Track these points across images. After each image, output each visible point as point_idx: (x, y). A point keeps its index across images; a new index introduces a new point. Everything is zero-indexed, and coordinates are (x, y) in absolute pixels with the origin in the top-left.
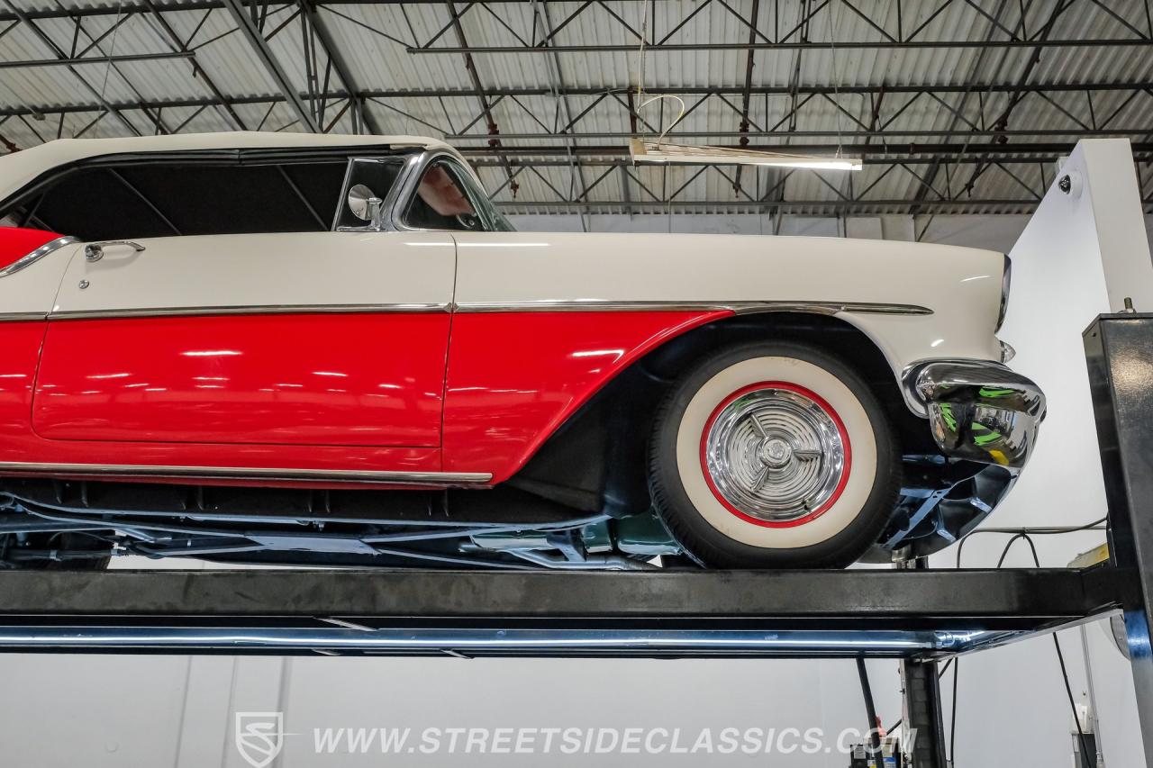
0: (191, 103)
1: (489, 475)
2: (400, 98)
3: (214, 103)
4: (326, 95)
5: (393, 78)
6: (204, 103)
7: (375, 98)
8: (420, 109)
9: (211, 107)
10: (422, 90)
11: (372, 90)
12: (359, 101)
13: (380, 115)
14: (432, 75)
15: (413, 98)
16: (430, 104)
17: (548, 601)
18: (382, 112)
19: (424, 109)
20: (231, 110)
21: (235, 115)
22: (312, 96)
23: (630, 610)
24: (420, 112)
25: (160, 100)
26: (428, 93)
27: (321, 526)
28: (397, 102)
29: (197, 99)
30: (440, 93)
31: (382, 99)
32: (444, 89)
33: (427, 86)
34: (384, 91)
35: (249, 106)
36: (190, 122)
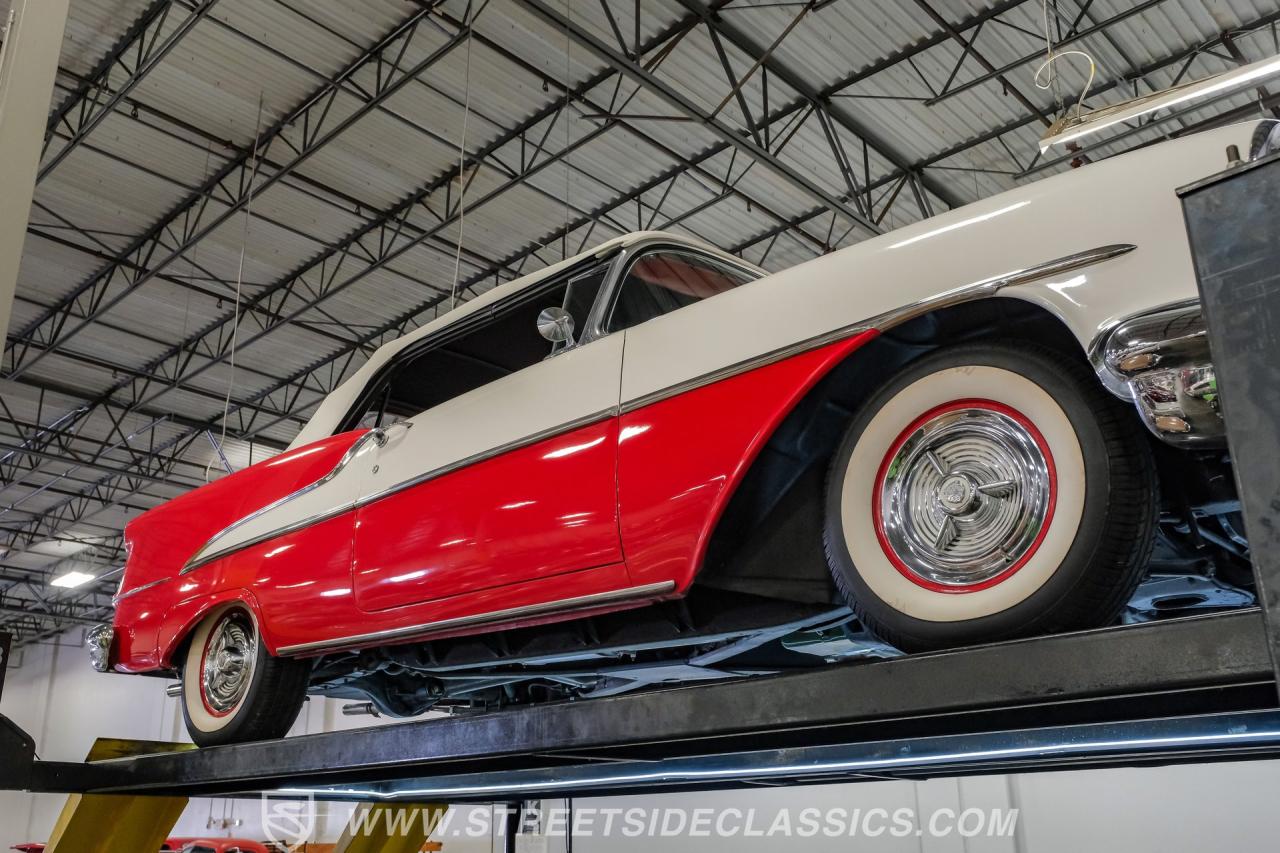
0: (764, 236)
1: (671, 582)
2: (958, 154)
3: (783, 229)
4: (871, 186)
5: (942, 137)
6: (775, 232)
7: (933, 165)
8: (986, 157)
9: (782, 233)
10: (977, 136)
11: (925, 158)
12: (916, 175)
13: (948, 180)
14: (980, 117)
15: (971, 149)
16: (993, 147)
17: (712, 717)
18: (947, 176)
19: (991, 156)
20: (798, 230)
21: (805, 234)
22: (853, 194)
23: (789, 720)
24: (986, 161)
25: (738, 244)
26: (984, 138)
27: (633, 656)
28: (958, 160)
29: (768, 230)
30: (998, 132)
31: (941, 163)
32: (1000, 126)
33: (980, 130)
34: (938, 153)
35: (817, 219)
36: (766, 259)
